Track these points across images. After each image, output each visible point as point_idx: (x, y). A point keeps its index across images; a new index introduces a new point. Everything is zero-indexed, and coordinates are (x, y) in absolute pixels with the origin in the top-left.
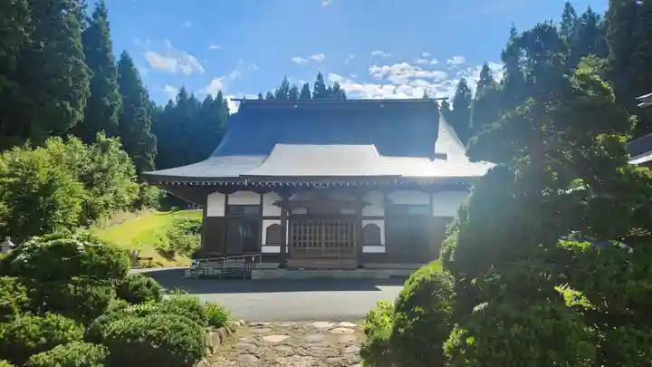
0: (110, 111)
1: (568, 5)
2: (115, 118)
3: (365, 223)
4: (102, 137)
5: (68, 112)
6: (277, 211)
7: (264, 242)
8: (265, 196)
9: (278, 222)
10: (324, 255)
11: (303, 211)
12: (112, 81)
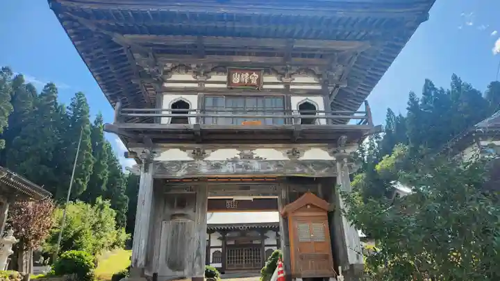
0: (101, 182)
1: (389, 110)
2: (104, 187)
3: (266, 248)
4: (99, 200)
5: (80, 185)
6: (219, 243)
7: (211, 262)
8: (212, 235)
9: (220, 250)
10: (244, 268)
11: (232, 243)
12: (104, 163)
